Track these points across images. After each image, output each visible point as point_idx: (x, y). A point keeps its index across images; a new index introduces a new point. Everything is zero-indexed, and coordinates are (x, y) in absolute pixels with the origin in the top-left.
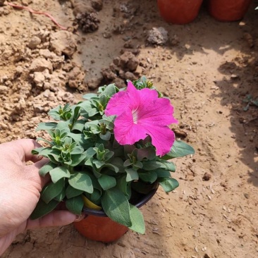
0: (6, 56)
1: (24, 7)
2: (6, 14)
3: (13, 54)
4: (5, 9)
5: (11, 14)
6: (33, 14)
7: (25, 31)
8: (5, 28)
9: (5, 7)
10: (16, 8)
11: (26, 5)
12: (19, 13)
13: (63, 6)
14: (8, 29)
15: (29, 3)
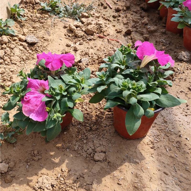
0: (94, 59)
1: (105, 37)
2: (94, 40)
3: (97, 59)
4: (94, 37)
5: (97, 40)
6: (109, 41)
7: (105, 48)
8: (94, 46)
9: (94, 36)
10: (100, 37)
11: (106, 36)
12: (102, 40)
13: (126, 38)
14: (95, 47)
15: (107, 35)
